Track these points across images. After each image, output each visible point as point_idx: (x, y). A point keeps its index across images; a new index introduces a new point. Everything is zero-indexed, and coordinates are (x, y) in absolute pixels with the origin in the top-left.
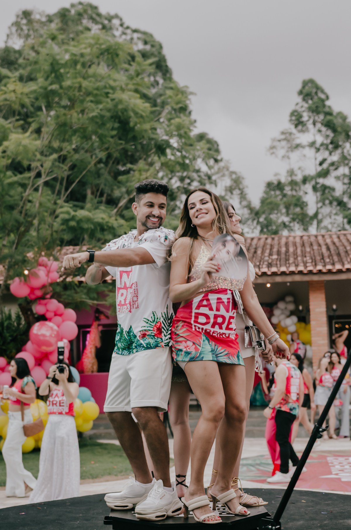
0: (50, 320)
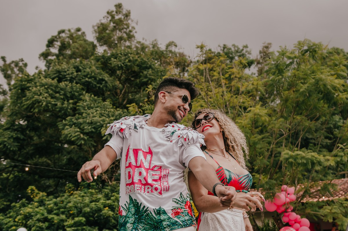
0: (292, 226)
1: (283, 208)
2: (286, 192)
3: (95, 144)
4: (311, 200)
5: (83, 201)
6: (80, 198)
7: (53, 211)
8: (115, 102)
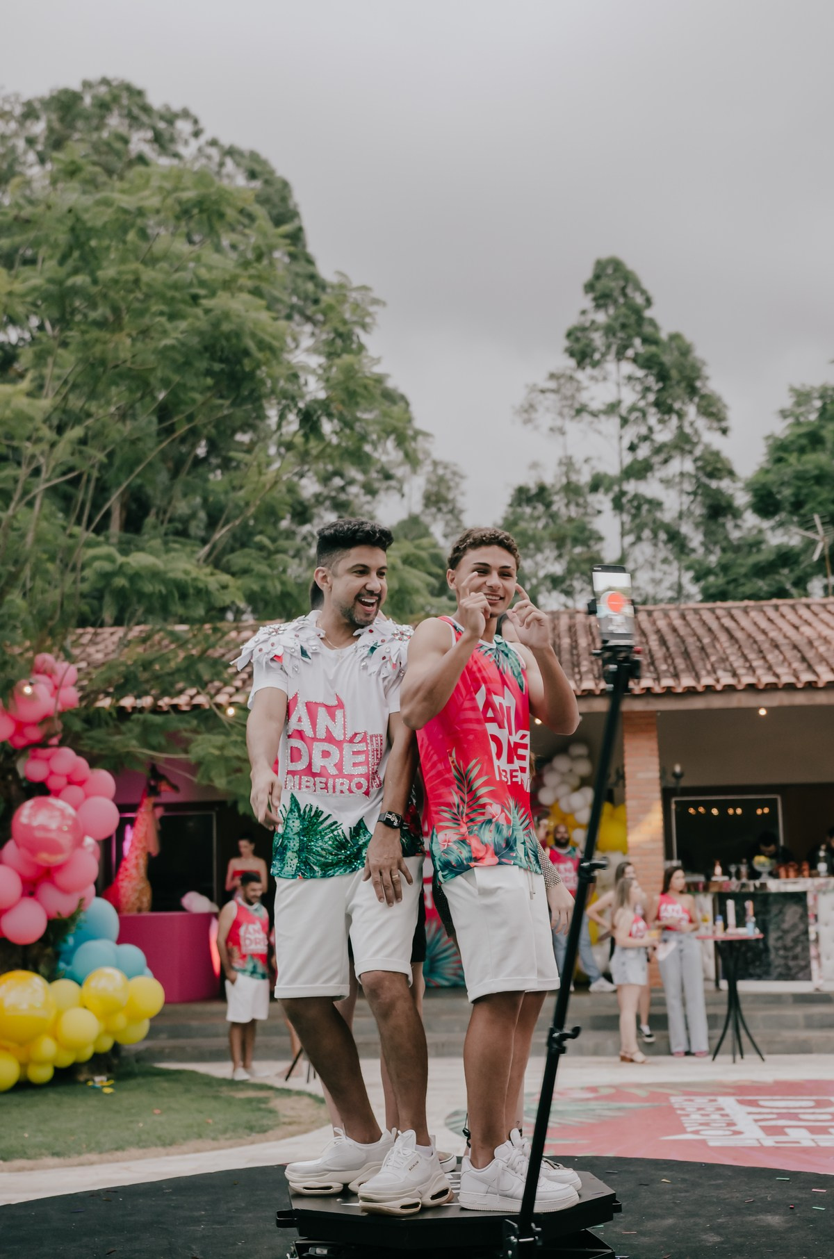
0: (57, 793)
1: (34, 734)
2: (52, 680)
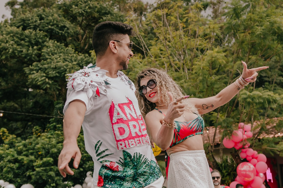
0: (249, 161)
1: (240, 145)
2: (243, 130)
3: (60, 88)
4: (267, 136)
5: (50, 142)
6: (47, 140)
7: (22, 153)
8: (78, 47)
